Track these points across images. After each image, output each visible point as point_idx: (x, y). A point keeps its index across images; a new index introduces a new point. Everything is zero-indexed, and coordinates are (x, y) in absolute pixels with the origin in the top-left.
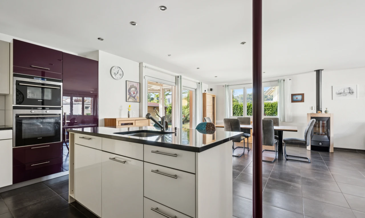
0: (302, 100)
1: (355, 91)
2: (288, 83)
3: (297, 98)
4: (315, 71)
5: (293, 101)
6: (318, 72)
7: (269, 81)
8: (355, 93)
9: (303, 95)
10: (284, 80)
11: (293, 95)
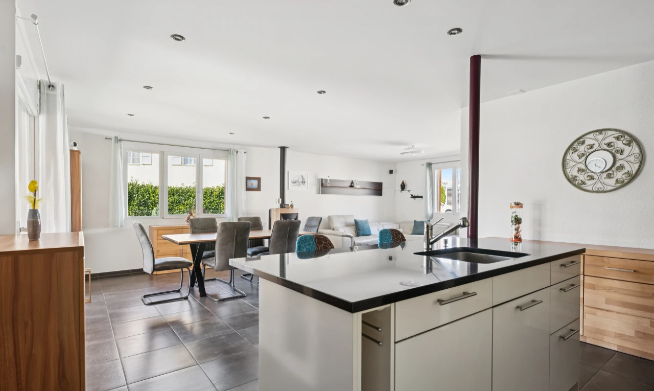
0: (258, 189)
1: (306, 181)
2: (242, 156)
3: (252, 184)
4: (279, 147)
5: (248, 189)
6: (283, 149)
7: (212, 148)
8: (306, 183)
9: (259, 179)
10: (237, 152)
11: (248, 178)
